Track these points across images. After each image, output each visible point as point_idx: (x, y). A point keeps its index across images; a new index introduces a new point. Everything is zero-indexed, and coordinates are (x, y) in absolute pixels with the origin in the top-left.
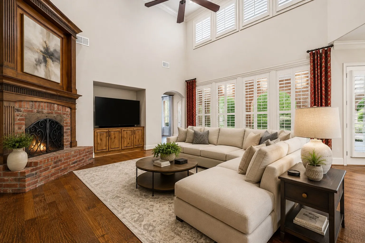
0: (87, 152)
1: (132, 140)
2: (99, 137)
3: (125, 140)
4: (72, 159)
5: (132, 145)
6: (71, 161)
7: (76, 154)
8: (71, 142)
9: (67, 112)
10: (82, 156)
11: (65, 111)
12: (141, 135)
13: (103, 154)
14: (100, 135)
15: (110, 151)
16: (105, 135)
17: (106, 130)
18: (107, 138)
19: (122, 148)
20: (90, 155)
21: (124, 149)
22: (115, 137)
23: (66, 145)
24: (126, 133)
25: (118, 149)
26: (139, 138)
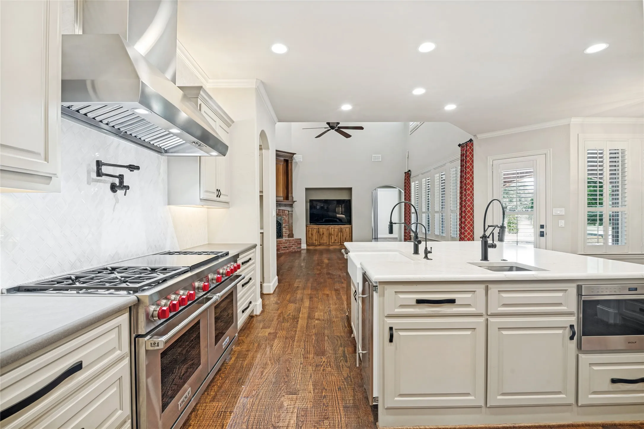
0: (296, 242)
1: (340, 237)
2: (310, 232)
3: (333, 237)
4: (283, 244)
5: (340, 241)
6: (282, 246)
7: (287, 242)
8: (289, 235)
9: (286, 213)
10: (291, 244)
11: (284, 213)
12: (348, 233)
13: (313, 247)
14: (311, 231)
15: (319, 245)
16: (315, 231)
17: (316, 227)
18: (317, 233)
19: (330, 244)
20: (298, 245)
21: (332, 245)
22: (323, 234)
23: (285, 236)
24: (334, 230)
25: (326, 244)
26: (346, 236)
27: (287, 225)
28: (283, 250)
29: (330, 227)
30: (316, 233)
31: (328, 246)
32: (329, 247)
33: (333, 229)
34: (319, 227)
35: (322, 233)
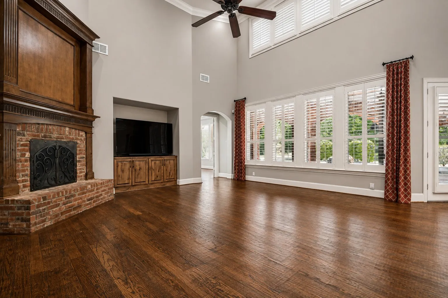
0: (106, 186)
1: (162, 172)
3: (153, 172)
4: (88, 194)
5: (162, 178)
6: (86, 196)
7: (93, 188)
8: (86, 173)
9: (81, 136)
11: (79, 136)
12: (173, 166)
13: (125, 189)
14: (121, 166)
15: (134, 186)
16: (128, 165)
17: (130, 160)
18: (131, 169)
19: (150, 182)
20: (110, 190)
21: (152, 184)
22: (140, 169)
23: (79, 176)
24: (155, 163)
25: (144, 183)
26: (170, 170)
27: (83, 158)
28: (88, 204)
29: (150, 159)
30: (129, 169)
31: (146, 185)
32: (149, 186)
33: (153, 162)
34: (133, 159)
35: (138, 168)
